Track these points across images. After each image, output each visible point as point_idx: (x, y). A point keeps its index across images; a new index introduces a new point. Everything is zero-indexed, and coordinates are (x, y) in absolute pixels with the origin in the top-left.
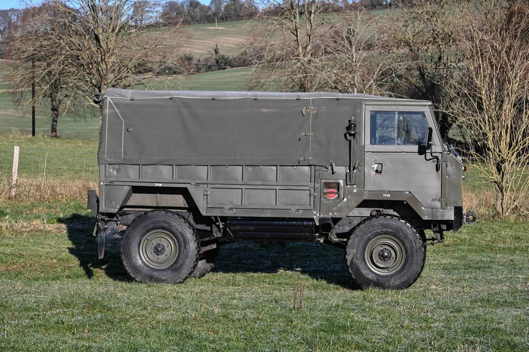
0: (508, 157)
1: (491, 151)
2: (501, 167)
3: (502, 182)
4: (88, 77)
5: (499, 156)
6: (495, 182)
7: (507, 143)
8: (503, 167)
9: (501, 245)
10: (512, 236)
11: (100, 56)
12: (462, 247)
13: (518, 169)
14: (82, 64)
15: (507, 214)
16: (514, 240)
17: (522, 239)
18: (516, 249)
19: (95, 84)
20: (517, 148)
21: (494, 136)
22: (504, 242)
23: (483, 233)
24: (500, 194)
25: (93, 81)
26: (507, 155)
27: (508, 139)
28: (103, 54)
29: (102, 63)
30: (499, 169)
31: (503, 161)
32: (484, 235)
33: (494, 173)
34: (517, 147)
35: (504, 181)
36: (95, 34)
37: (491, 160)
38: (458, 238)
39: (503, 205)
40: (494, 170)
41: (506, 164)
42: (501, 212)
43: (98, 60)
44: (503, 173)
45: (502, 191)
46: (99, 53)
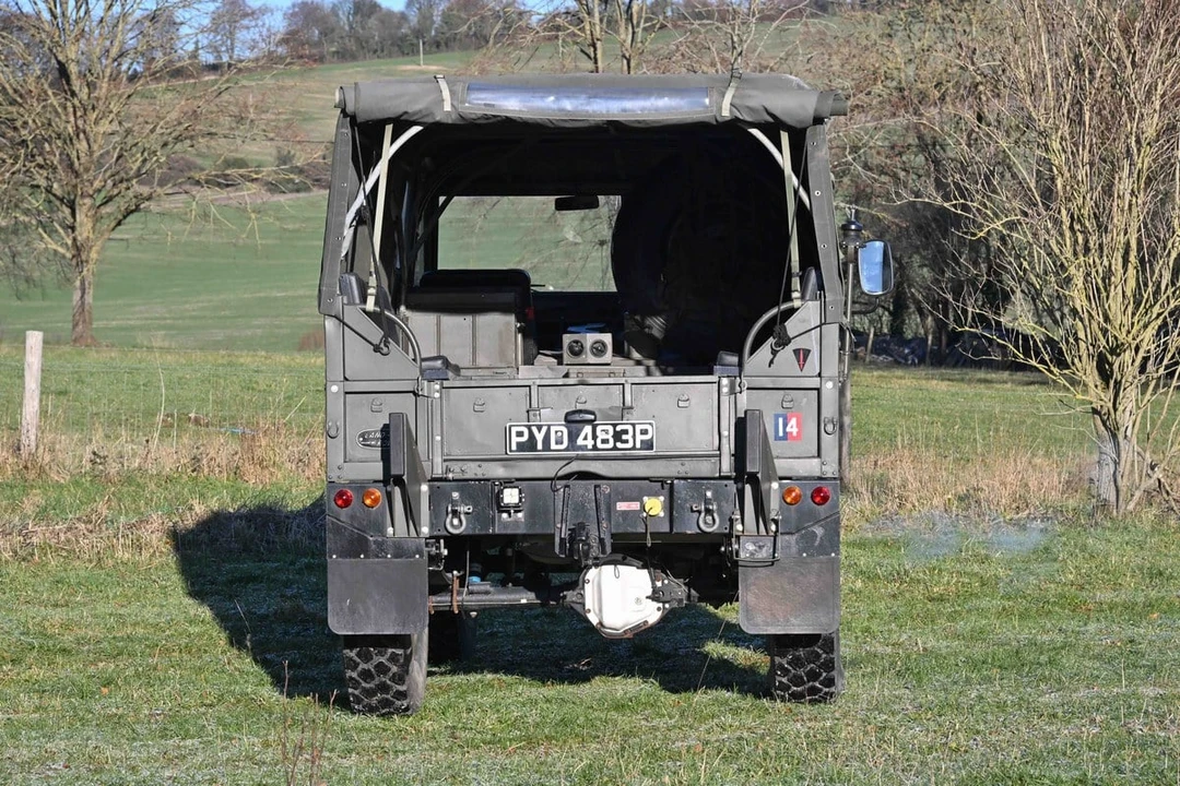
0: (1131, 336)
1: (1081, 320)
2: (1111, 365)
3: (1115, 410)
4: (41, 175)
5: (1105, 332)
6: (1095, 411)
7: (1129, 293)
8: (1116, 367)
9: (1105, 596)
10: (1141, 569)
11: (72, 119)
12: (984, 603)
13: (1161, 371)
14: (23, 141)
15: (1131, 506)
16: (1148, 581)
17: (1171, 577)
18: (1150, 606)
19: (59, 193)
20: (1156, 309)
21: (1088, 274)
22: (1117, 587)
23: (1055, 560)
24: (1109, 447)
25: (55, 185)
26: (1129, 332)
27: (1132, 283)
28: (79, 114)
29: (78, 136)
30: (1105, 373)
31: (1116, 350)
32: (1057, 566)
33: (1091, 385)
34: (1158, 306)
35: (1121, 408)
36: (59, 62)
37: (1082, 344)
38: (976, 574)
39: (1119, 478)
40: (1091, 376)
41: (1127, 356)
42: (1113, 498)
43: (66, 128)
44: (1118, 384)
45: (1114, 436)
46: (71, 110)
